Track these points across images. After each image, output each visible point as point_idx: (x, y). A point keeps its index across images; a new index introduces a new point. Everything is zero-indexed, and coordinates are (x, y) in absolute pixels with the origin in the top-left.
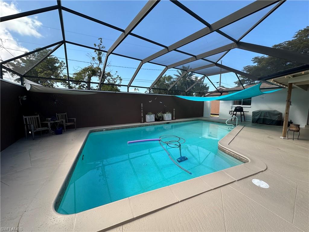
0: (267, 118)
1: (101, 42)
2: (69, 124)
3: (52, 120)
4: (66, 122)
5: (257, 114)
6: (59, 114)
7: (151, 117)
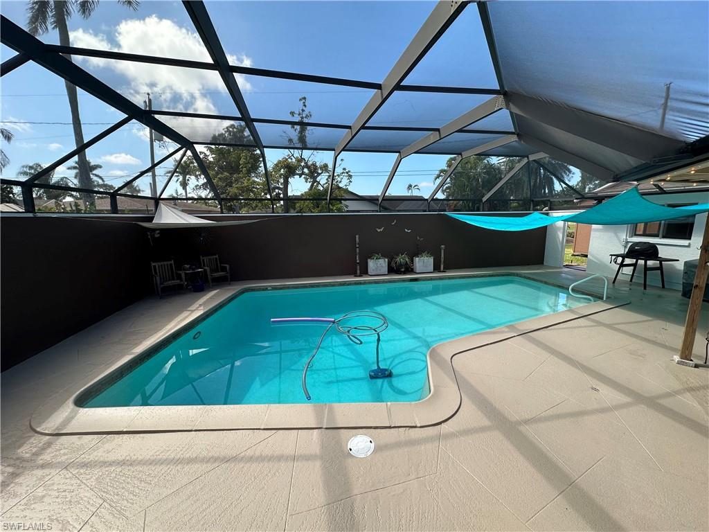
1: (305, 106)
2: (216, 275)
3: (190, 268)
4: (212, 271)
6: (205, 258)
7: (378, 265)
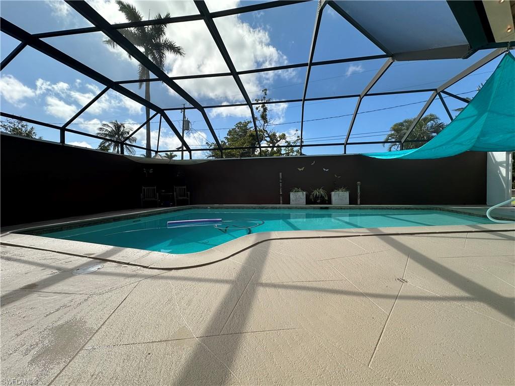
1: (266, 94)
3: (164, 192)
6: (177, 187)
7: (298, 197)
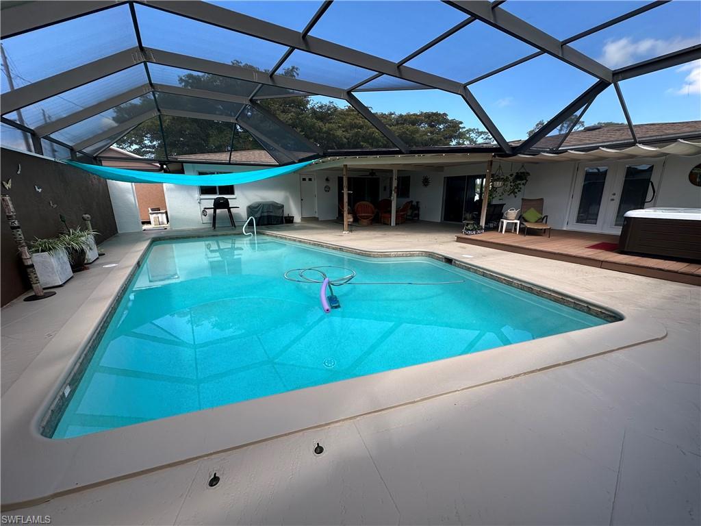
0: (272, 214)
5: (257, 210)
7: (60, 260)
